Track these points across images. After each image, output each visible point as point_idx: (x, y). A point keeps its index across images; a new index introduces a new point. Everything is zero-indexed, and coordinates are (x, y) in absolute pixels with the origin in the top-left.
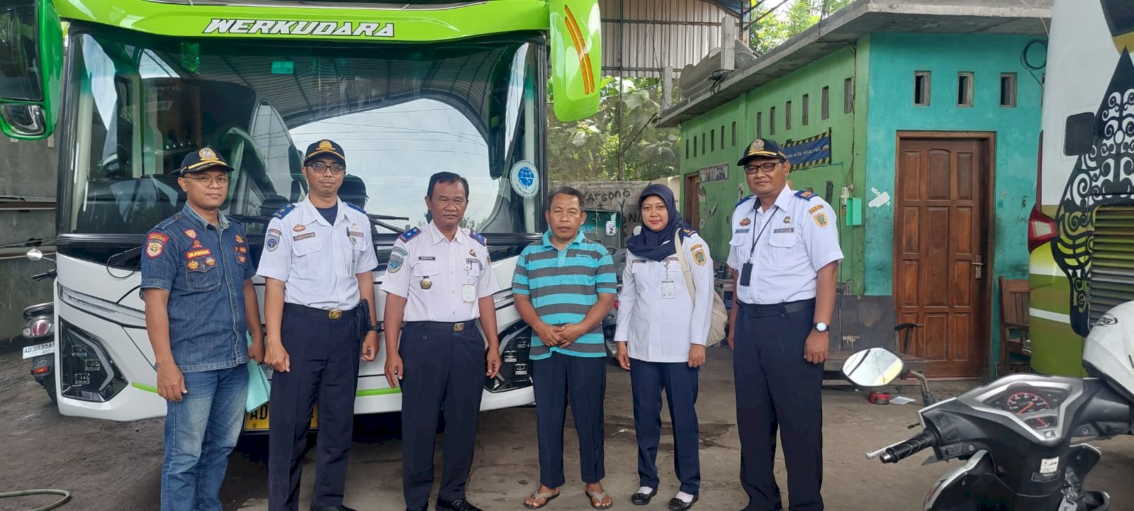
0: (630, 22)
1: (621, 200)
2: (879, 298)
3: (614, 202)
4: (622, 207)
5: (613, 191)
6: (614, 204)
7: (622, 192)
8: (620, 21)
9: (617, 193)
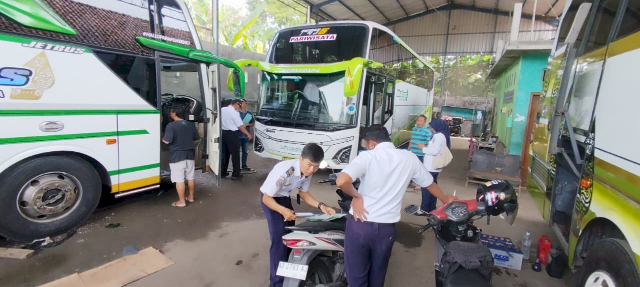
0: (499, 33)
1: (486, 105)
2: (514, 156)
3: (482, 106)
4: (486, 108)
5: (483, 101)
6: (483, 107)
7: (486, 102)
8: (495, 32)
9: (484, 102)
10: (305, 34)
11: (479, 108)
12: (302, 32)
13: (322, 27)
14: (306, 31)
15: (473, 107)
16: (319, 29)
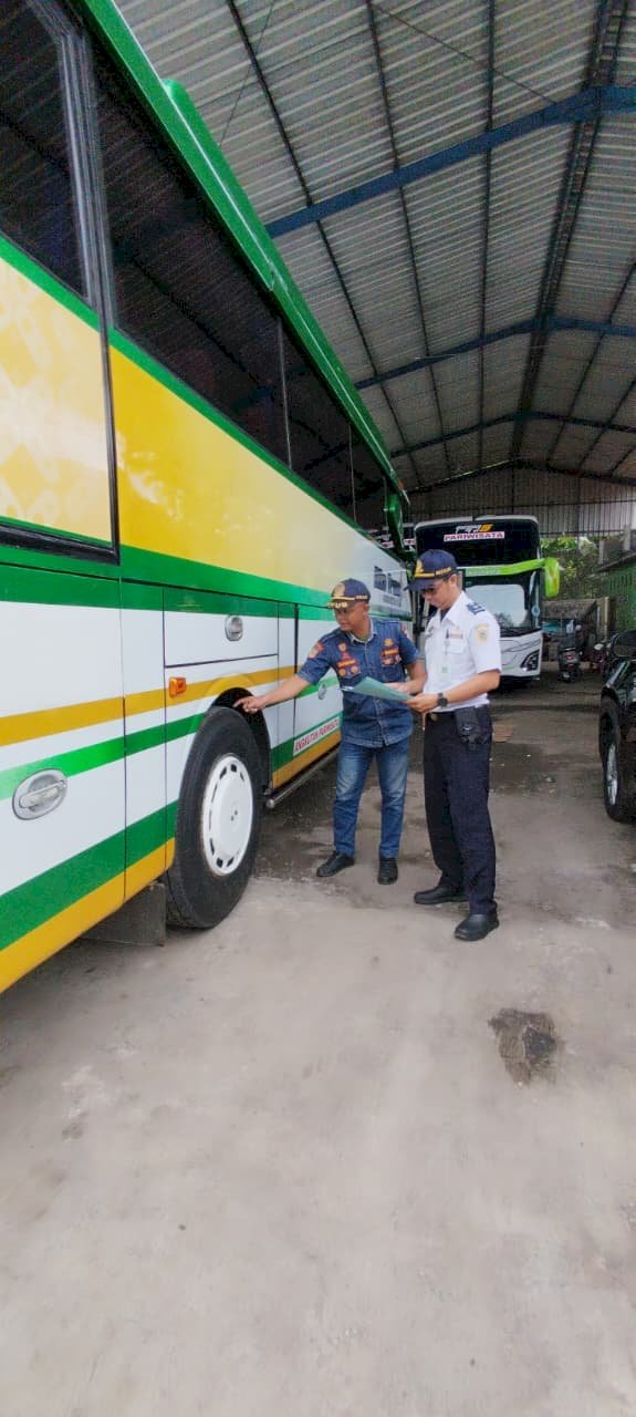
0: (584, 503)
1: (577, 611)
3: (573, 612)
4: (578, 615)
5: (573, 606)
6: (573, 614)
7: (577, 606)
8: (579, 503)
9: (574, 608)
10: (461, 531)
11: (568, 616)
12: (458, 528)
13: (483, 523)
14: (463, 528)
15: (560, 616)
16: (480, 526)
